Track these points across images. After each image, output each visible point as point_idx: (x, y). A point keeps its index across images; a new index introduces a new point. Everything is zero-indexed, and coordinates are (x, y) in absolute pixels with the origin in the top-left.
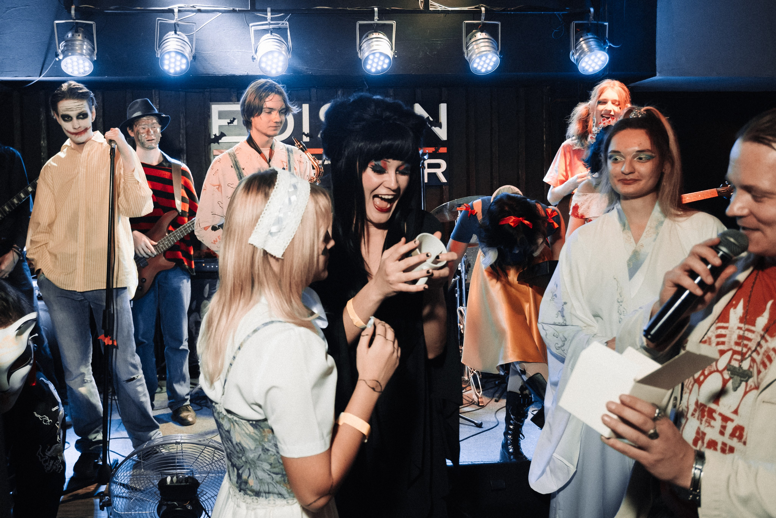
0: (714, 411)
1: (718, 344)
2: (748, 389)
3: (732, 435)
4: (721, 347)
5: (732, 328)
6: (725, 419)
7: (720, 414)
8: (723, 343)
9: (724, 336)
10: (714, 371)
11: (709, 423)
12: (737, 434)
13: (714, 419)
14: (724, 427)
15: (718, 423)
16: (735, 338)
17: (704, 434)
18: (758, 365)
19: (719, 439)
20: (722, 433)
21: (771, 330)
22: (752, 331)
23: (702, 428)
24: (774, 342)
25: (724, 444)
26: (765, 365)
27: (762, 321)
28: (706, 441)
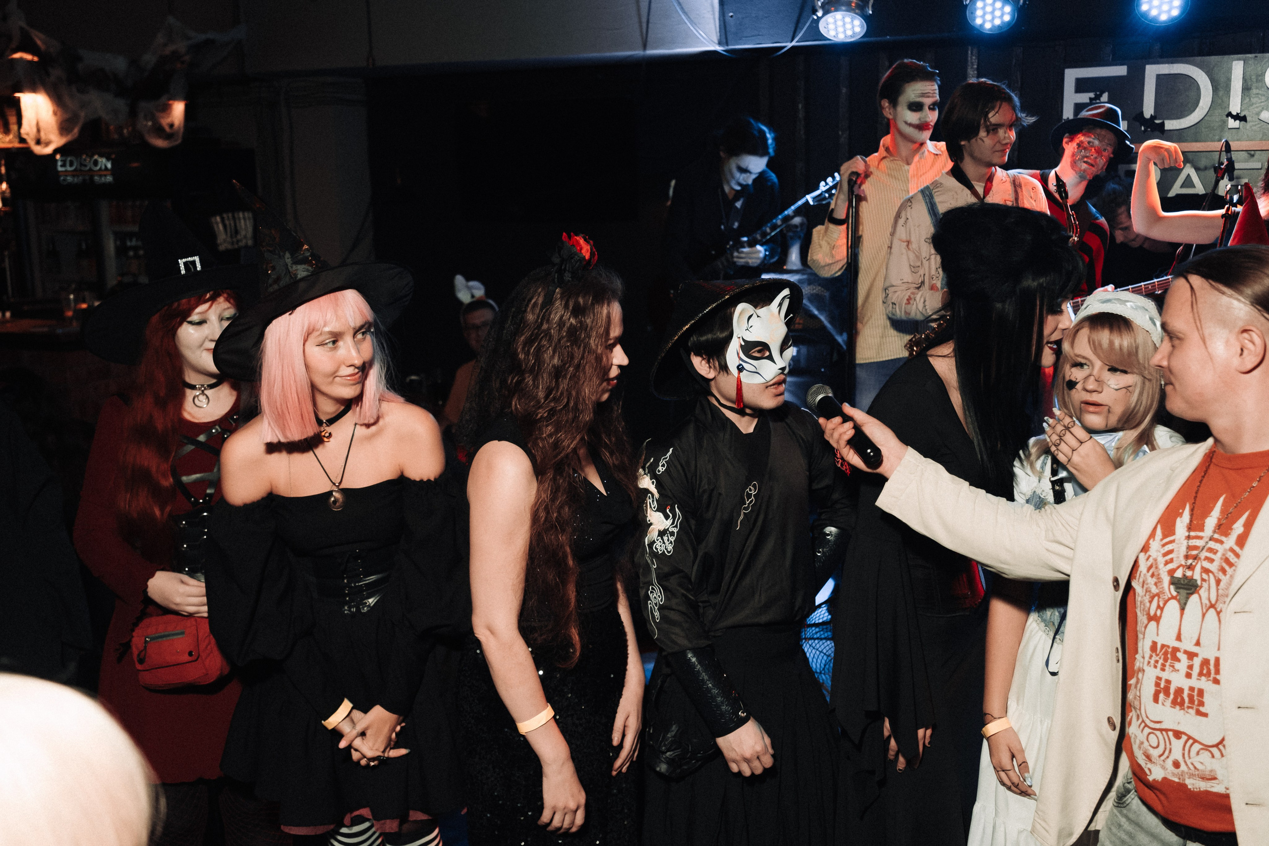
0: (1179, 650)
1: (1167, 563)
2: (1204, 611)
3: (1201, 674)
4: (1171, 566)
5: (1180, 539)
6: (1191, 655)
7: (1186, 652)
8: (1172, 561)
9: (1171, 552)
10: (1169, 599)
11: (1173, 667)
12: (1205, 672)
13: (1179, 660)
14: (1190, 667)
15: (1183, 663)
16: (1183, 550)
17: (1168, 682)
18: (1216, 575)
19: (1186, 684)
20: (1189, 676)
21: (1223, 528)
22: (1200, 538)
23: (1165, 675)
24: (1230, 541)
25: (1192, 689)
26: (1224, 571)
27: (1211, 522)
28: (1172, 691)
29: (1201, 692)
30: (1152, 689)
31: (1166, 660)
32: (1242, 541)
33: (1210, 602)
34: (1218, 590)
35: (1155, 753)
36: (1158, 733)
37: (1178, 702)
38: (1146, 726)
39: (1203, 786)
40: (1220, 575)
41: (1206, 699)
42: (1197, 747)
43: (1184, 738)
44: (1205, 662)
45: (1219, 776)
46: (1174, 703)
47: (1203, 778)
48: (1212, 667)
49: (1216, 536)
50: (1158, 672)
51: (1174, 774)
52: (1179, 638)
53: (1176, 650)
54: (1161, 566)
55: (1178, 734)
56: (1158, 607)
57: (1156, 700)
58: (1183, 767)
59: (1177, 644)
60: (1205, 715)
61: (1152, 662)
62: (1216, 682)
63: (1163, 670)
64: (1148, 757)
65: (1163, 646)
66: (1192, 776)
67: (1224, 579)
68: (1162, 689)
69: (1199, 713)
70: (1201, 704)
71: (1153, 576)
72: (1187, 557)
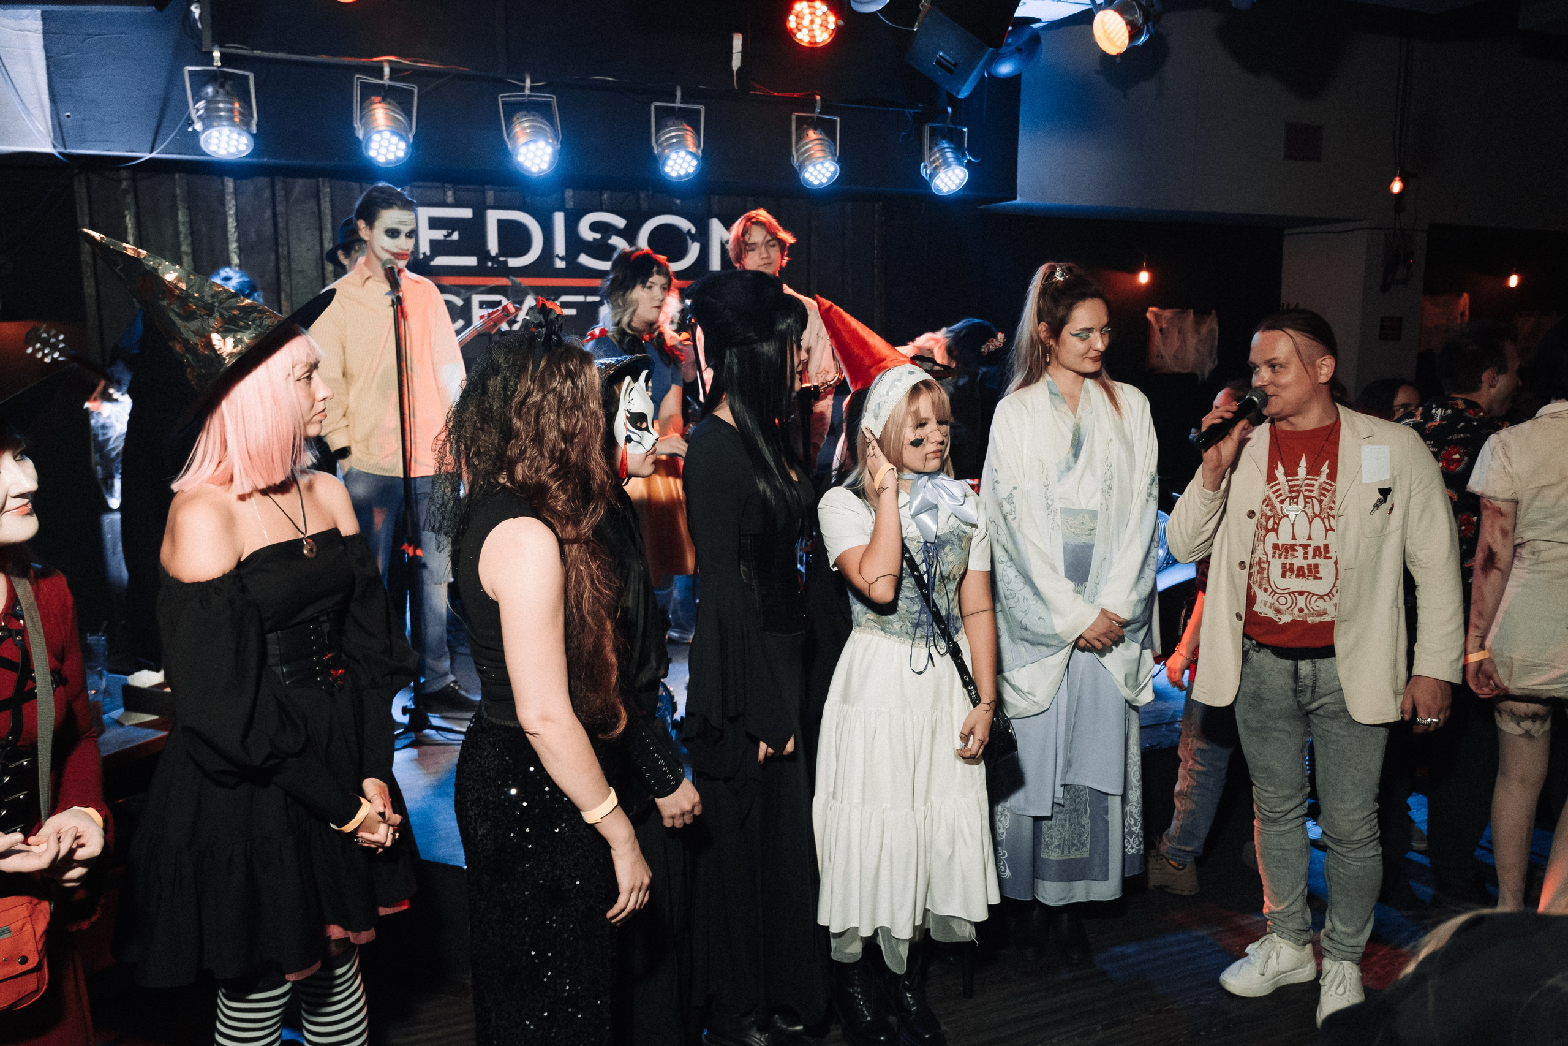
0: (1296, 545)
1: (1277, 497)
2: (1311, 520)
3: (1315, 555)
4: (1280, 498)
5: (1283, 482)
6: (1305, 547)
7: (1300, 545)
8: (1281, 495)
9: (1279, 490)
10: (1282, 518)
11: (1293, 555)
12: (1317, 554)
13: (1297, 551)
15: (1300, 552)
16: (1287, 488)
17: (1292, 564)
18: (1318, 498)
19: (1304, 563)
20: (1306, 558)
21: (1313, 471)
22: (1298, 480)
23: (1288, 561)
24: (1323, 478)
25: (1309, 565)
26: (1325, 495)
27: (1302, 470)
28: (1295, 569)
29: (1316, 566)
30: (1280, 571)
31: (1287, 552)
32: (1332, 476)
33: (1314, 512)
34: (1321, 507)
35: (1283, 608)
36: (1287, 596)
37: (1301, 573)
38: (1276, 593)
39: (1318, 619)
40: (1322, 497)
41: (1320, 569)
42: (1315, 597)
43: (1306, 594)
44: (1317, 548)
45: (1329, 612)
46: (1298, 576)
47: (1319, 615)
48: (1322, 550)
49: (1309, 477)
50: (1283, 560)
51: (1299, 616)
52: (1294, 538)
53: (1293, 547)
54: (1274, 499)
55: (1301, 593)
56: (1275, 523)
57: (1284, 576)
58: (1306, 611)
59: (1293, 542)
60: (1320, 578)
61: (1277, 555)
62: (1326, 558)
63: (1286, 558)
64: (1278, 611)
65: (1283, 545)
66: (1311, 615)
67: (1325, 500)
68: (1286, 570)
69: (1316, 578)
70: (1318, 572)
71: (1267, 506)
72: (1291, 492)
